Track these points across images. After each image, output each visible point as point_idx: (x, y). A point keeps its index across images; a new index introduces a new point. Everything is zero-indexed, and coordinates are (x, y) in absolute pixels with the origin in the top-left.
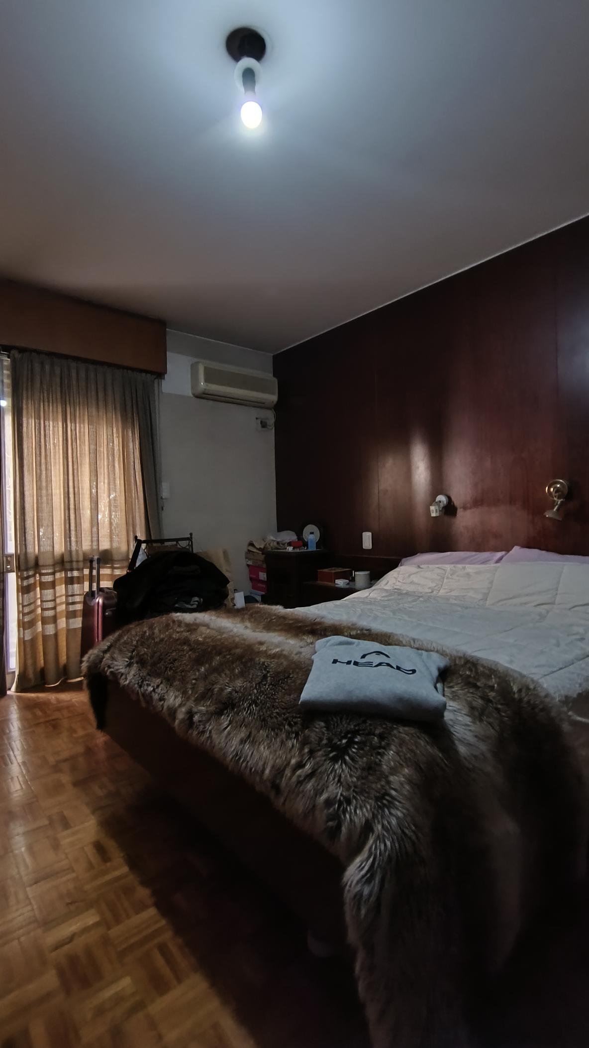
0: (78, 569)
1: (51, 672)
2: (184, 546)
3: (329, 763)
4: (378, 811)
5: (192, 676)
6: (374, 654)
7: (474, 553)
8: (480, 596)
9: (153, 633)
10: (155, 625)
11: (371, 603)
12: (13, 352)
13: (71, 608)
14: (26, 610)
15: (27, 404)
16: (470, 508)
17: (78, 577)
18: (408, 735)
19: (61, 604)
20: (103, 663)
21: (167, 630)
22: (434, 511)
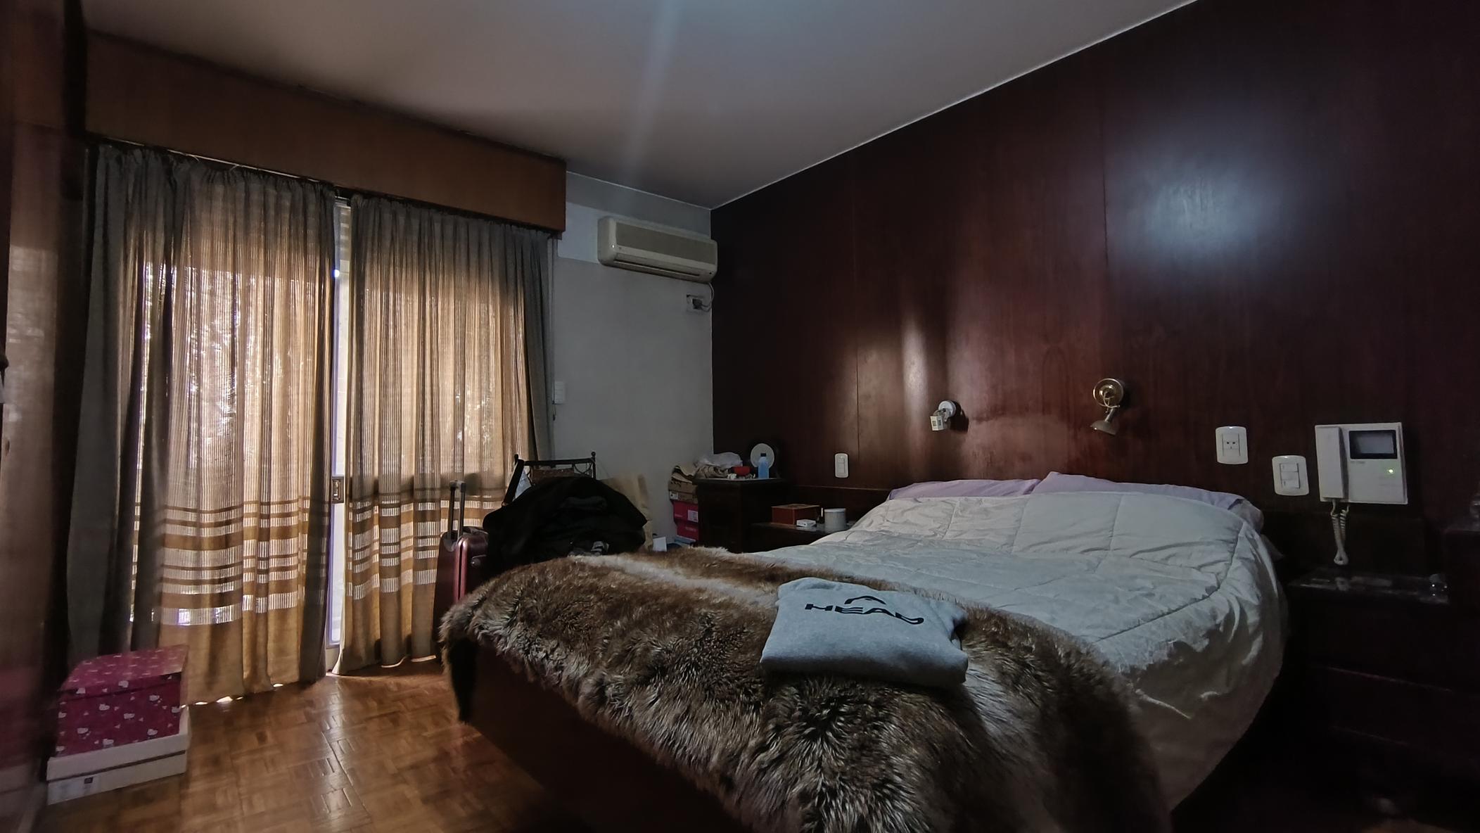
0: (433, 501)
1: (391, 647)
2: (583, 472)
3: (804, 742)
4: (877, 805)
5: (603, 633)
6: (863, 599)
7: (993, 481)
8: (1003, 540)
9: (546, 580)
10: (547, 570)
11: (849, 549)
12: (355, 197)
13: (422, 555)
14: (358, 557)
15: (372, 268)
16: (988, 419)
17: (433, 512)
18: (915, 705)
19: (407, 549)
20: (471, 623)
21: (566, 575)
22: (937, 424)
